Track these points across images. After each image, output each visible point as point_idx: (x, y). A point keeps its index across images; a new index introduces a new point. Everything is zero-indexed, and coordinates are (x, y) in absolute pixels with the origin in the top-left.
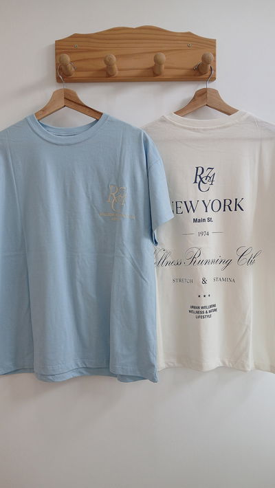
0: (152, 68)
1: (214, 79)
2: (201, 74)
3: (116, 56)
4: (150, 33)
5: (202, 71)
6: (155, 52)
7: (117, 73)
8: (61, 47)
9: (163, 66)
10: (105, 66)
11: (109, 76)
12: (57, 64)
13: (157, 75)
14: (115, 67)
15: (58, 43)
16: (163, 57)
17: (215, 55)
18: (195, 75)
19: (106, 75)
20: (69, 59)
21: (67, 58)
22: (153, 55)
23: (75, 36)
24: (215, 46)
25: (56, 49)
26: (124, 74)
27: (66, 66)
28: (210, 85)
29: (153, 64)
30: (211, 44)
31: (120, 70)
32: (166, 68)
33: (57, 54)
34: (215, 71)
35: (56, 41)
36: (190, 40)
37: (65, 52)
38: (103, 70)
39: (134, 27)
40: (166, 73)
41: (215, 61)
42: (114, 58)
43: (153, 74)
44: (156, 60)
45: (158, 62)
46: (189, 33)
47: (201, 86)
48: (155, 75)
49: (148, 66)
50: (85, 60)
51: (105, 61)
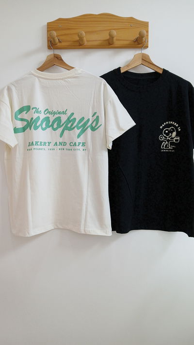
0: (108, 40)
1: (147, 47)
2: (139, 44)
3: (86, 32)
5: (139, 42)
6: (109, 30)
7: (86, 43)
8: (51, 27)
9: (115, 38)
10: (78, 38)
11: (80, 45)
12: (48, 38)
13: (111, 44)
14: (85, 38)
15: (49, 24)
16: (114, 33)
17: (147, 32)
18: (135, 45)
19: (79, 45)
20: (56, 34)
21: (55, 33)
22: (109, 31)
23: (60, 20)
24: (148, 26)
25: (48, 28)
26: (90, 43)
27: (54, 40)
28: (145, 51)
29: (108, 37)
30: (145, 25)
31: (87, 41)
32: (116, 40)
33: (48, 31)
34: (148, 42)
36: (132, 22)
37: (53, 30)
38: (77, 41)
39: (97, 14)
40: (117, 43)
41: (148, 36)
42: (84, 33)
43: (109, 44)
44: (110, 35)
45: (112, 37)
46: (132, 18)
47: (138, 52)
49: (105, 39)
50: (66, 35)
51: (78, 35)
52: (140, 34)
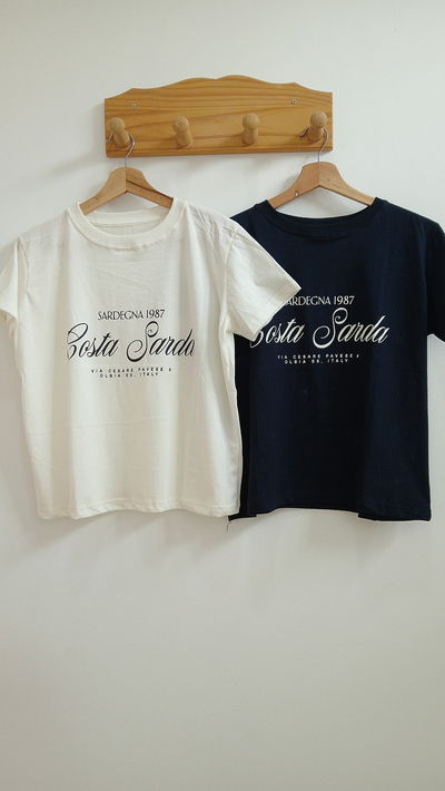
0: (241, 135)
1: (330, 148)
2: (312, 142)
3: (191, 120)
4: (238, 86)
5: (313, 138)
6: (243, 113)
7: (192, 143)
8: (113, 108)
9: (256, 132)
10: (174, 133)
11: (180, 147)
12: (107, 132)
13: (249, 145)
14: (189, 134)
15: (108, 101)
16: (255, 119)
17: (330, 115)
18: (303, 144)
19: (176, 146)
20: (123, 125)
21: (121, 123)
22: (242, 116)
23: (133, 92)
24: (331, 103)
25: (105, 111)
26: (201, 143)
27: (120, 138)
28: (325, 158)
29: (241, 129)
30: (325, 99)
31: (196, 138)
32: (260, 134)
33: (107, 118)
34: (331, 137)
35: (106, 100)
36: (294, 94)
37: (122, 116)
38: (172, 139)
40: (261, 141)
41: (330, 123)
42: (187, 123)
43: (243, 144)
44: (245, 124)
45: (249, 128)
46: (294, 85)
47: (312, 159)
48: (246, 144)
49: (235, 133)
50: (147, 125)
51: (174, 127)
52: (312, 121)
